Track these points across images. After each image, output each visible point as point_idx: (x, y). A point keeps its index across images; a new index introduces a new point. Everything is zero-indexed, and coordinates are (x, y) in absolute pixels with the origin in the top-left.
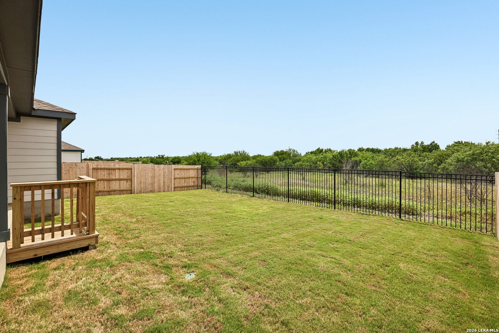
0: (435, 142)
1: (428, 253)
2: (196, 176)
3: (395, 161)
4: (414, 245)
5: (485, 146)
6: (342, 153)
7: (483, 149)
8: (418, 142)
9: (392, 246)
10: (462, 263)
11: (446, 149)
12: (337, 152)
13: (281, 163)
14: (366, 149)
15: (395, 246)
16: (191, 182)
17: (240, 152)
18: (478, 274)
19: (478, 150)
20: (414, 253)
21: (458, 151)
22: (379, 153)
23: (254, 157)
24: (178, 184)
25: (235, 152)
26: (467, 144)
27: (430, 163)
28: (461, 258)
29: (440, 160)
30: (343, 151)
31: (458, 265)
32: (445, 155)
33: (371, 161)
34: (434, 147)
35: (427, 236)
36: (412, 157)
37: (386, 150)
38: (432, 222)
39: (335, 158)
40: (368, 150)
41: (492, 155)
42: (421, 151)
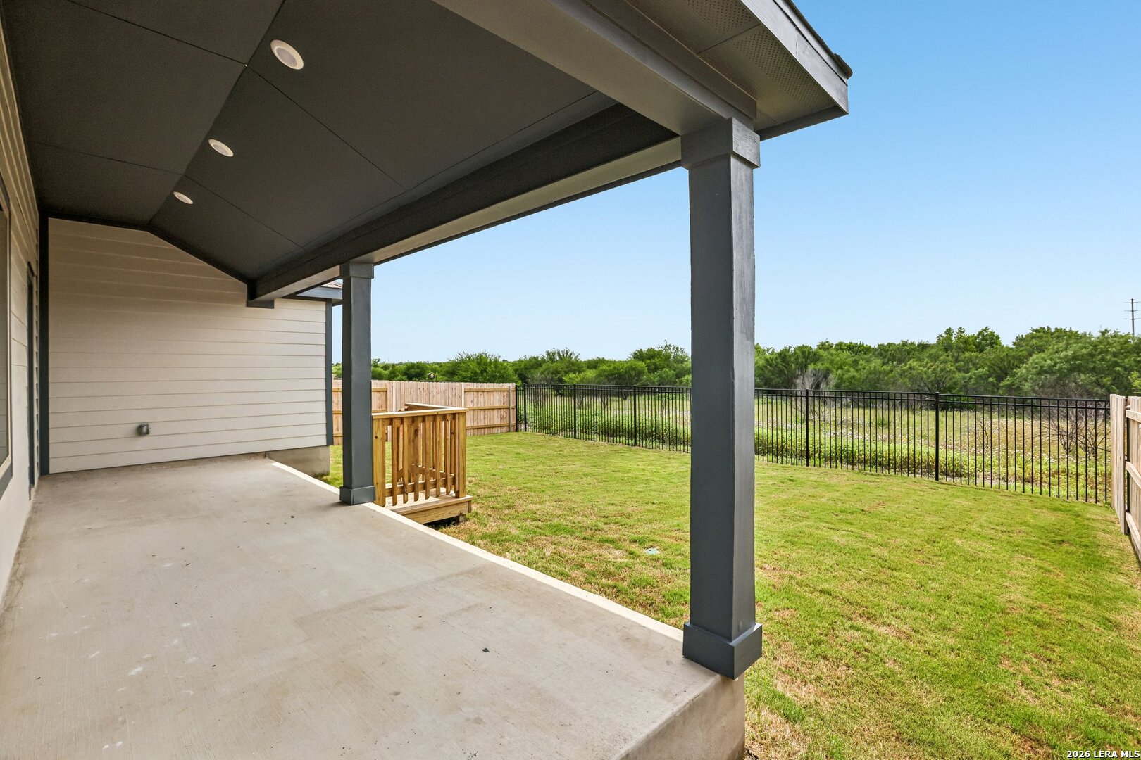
0: (990, 330)
1: (997, 528)
2: (506, 405)
3: (904, 371)
4: (971, 518)
5: (1098, 338)
6: (787, 354)
7: (1096, 346)
8: (950, 328)
9: (936, 519)
10: (1054, 541)
11: (1014, 344)
12: (773, 352)
13: (651, 376)
14: (836, 345)
15: (942, 519)
16: (496, 417)
17: (559, 353)
18: (1079, 553)
19: (1085, 348)
20: (974, 528)
21: (1041, 350)
22: (865, 354)
23: (593, 364)
24: (472, 422)
25: (548, 354)
26: (1061, 334)
27: (980, 377)
28: (1052, 535)
29: (1003, 368)
30: (786, 350)
31: (1047, 542)
32: (1013, 357)
33: (853, 372)
34: (988, 340)
35: (991, 507)
36: (941, 363)
37: (881, 346)
38: (997, 487)
39: (771, 365)
40: (840, 346)
41: (1113, 359)
42: (959, 348)
